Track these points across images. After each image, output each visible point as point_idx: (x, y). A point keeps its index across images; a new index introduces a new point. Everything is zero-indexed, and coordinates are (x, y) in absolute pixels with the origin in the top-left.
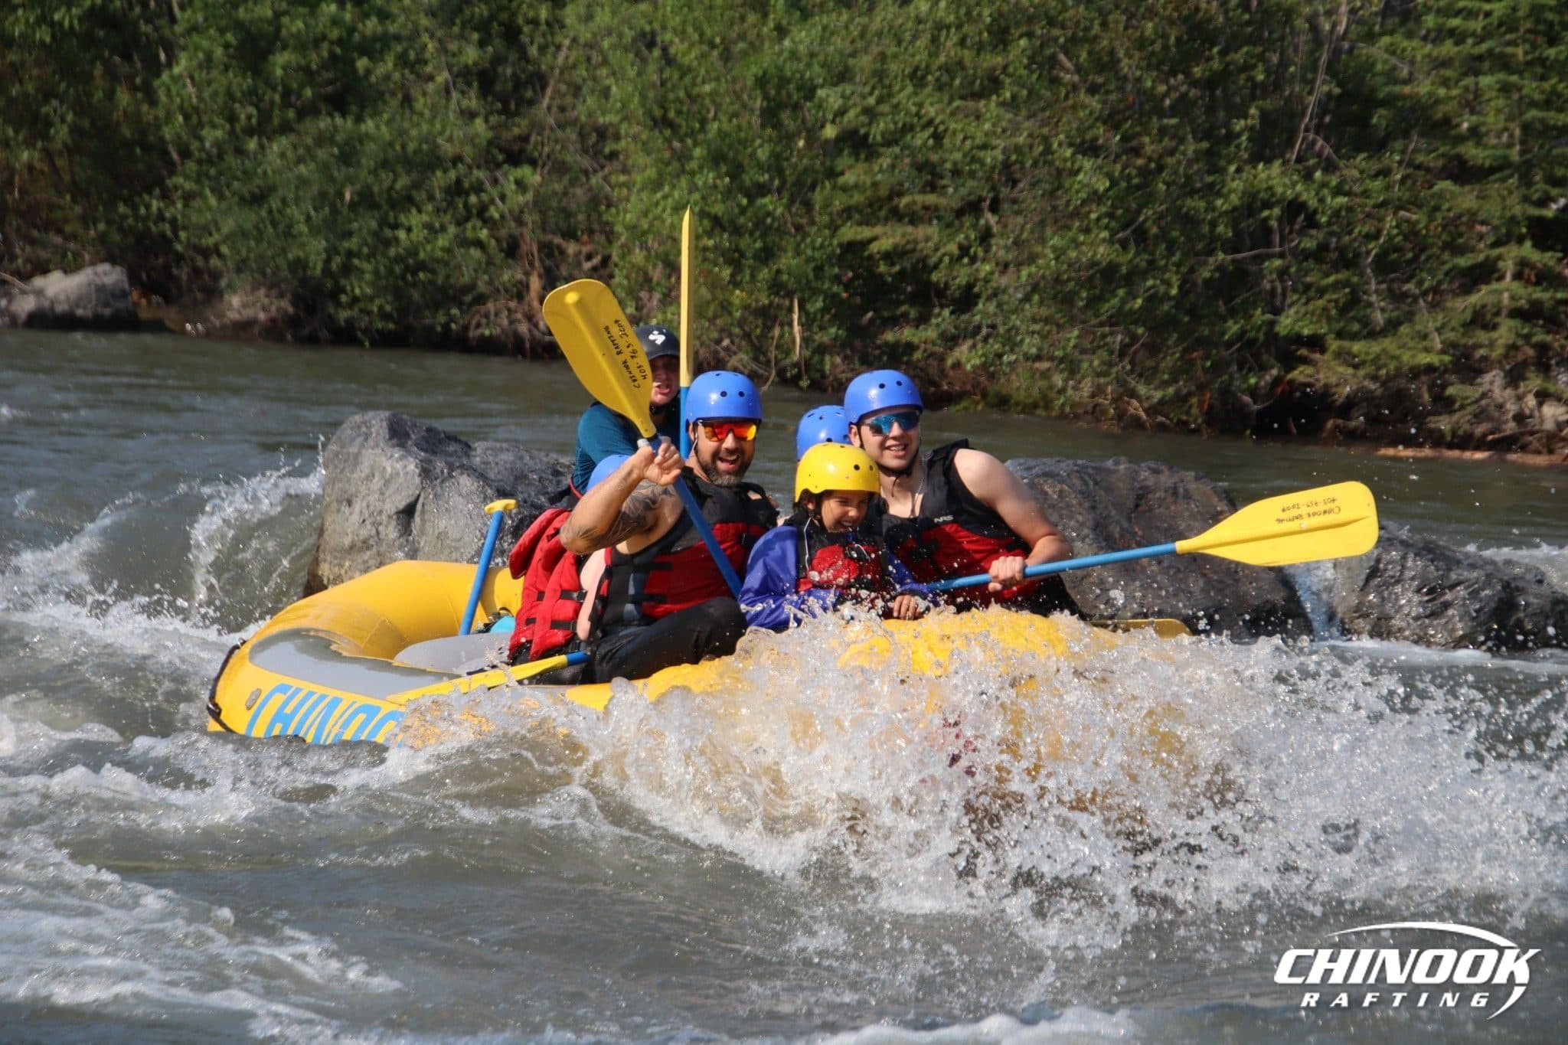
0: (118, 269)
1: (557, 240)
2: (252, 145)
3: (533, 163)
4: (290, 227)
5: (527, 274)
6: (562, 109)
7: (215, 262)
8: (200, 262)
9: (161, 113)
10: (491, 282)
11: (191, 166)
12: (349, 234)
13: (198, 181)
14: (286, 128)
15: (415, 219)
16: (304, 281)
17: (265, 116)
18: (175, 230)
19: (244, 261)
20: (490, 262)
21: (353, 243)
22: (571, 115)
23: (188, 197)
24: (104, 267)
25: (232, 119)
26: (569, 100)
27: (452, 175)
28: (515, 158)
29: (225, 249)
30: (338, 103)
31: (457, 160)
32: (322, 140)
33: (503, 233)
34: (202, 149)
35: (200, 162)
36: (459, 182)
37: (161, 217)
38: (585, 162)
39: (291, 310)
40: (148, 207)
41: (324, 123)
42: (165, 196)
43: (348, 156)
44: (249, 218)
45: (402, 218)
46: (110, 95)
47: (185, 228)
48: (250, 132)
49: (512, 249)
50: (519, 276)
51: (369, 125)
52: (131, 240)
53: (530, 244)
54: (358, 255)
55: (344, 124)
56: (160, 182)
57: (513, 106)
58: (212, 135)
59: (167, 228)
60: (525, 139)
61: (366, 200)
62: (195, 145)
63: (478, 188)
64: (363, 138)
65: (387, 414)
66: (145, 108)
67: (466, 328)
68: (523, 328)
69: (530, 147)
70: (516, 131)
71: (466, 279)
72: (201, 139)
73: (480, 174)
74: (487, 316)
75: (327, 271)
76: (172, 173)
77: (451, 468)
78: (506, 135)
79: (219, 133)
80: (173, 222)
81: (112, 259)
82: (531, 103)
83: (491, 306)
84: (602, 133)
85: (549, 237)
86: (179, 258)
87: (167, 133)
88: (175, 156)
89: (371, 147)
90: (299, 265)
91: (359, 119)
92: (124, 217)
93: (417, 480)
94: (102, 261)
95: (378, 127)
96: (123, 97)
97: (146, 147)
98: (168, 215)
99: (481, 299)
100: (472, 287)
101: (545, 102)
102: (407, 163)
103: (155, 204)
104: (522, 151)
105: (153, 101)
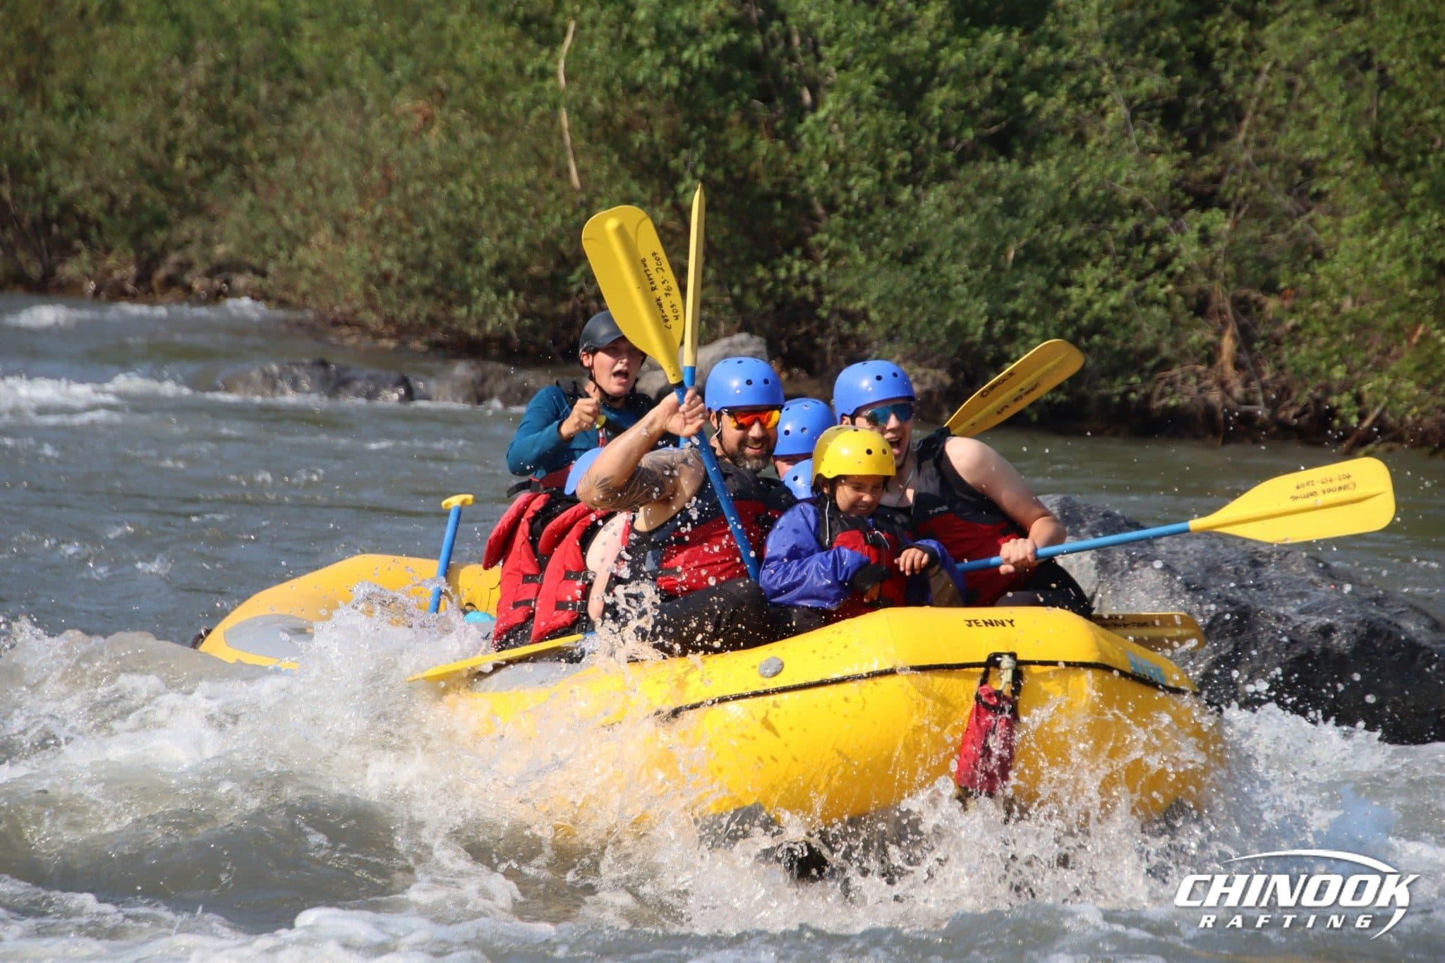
0: (757, 339)
1: (1254, 295)
2: (905, 195)
3: (1225, 206)
4: (946, 287)
5: (1220, 334)
6: (1261, 143)
7: (862, 328)
8: (846, 328)
9: (805, 163)
10: (1174, 345)
11: (837, 220)
12: (1014, 294)
13: (844, 238)
14: (943, 175)
15: (1090, 274)
16: (965, 349)
17: (918, 164)
18: (819, 294)
19: (896, 326)
20: (1175, 323)
21: (1018, 304)
22: (1271, 149)
23: (834, 256)
24: (743, 337)
25: (883, 166)
26: (1267, 132)
27: (1130, 224)
28: (1204, 201)
29: (874, 315)
30: (1001, 144)
31: (1136, 204)
32: (985, 188)
33: (1191, 287)
34: (848, 202)
35: (846, 215)
36: (1138, 230)
37: (803, 281)
38: (1287, 203)
39: (948, 381)
40: (789, 269)
41: (986, 169)
42: (807, 255)
43: (1012, 208)
44: (903, 279)
45: (1075, 274)
46: (749, 146)
47: (830, 292)
48: (903, 180)
49: (1201, 307)
50: (1210, 337)
51: (1036, 170)
52: (770, 306)
53: (1221, 297)
54: (1023, 317)
55: (1008, 169)
56: (801, 240)
57: (1203, 142)
58: (861, 185)
59: (810, 292)
60: (1216, 179)
61: (1032, 255)
62: (842, 197)
63: (1160, 238)
64: (1031, 184)
65: (1058, 497)
66: (786, 156)
67: (1147, 398)
68: (1215, 396)
69: (1223, 188)
70: (1208, 170)
71: (1147, 342)
72: (848, 190)
73: (1161, 222)
74: (1171, 384)
75: (988, 338)
76: (815, 231)
77: (1133, 561)
78: (1196, 175)
79: (868, 182)
80: (817, 283)
81: (746, 328)
82: (1226, 137)
83: (1176, 371)
84: (1308, 170)
85: (1243, 292)
86: (823, 325)
87: (811, 183)
88: (820, 210)
89: (1039, 194)
90: (957, 330)
91: (1026, 163)
92: (762, 281)
93: (1093, 573)
94: (740, 331)
95: (1047, 169)
96: (763, 146)
97: (787, 201)
98: (811, 277)
99: (1165, 364)
100: (1153, 351)
101: (1241, 137)
102: (1082, 210)
103: (797, 266)
104: (1213, 193)
105: (794, 148)
